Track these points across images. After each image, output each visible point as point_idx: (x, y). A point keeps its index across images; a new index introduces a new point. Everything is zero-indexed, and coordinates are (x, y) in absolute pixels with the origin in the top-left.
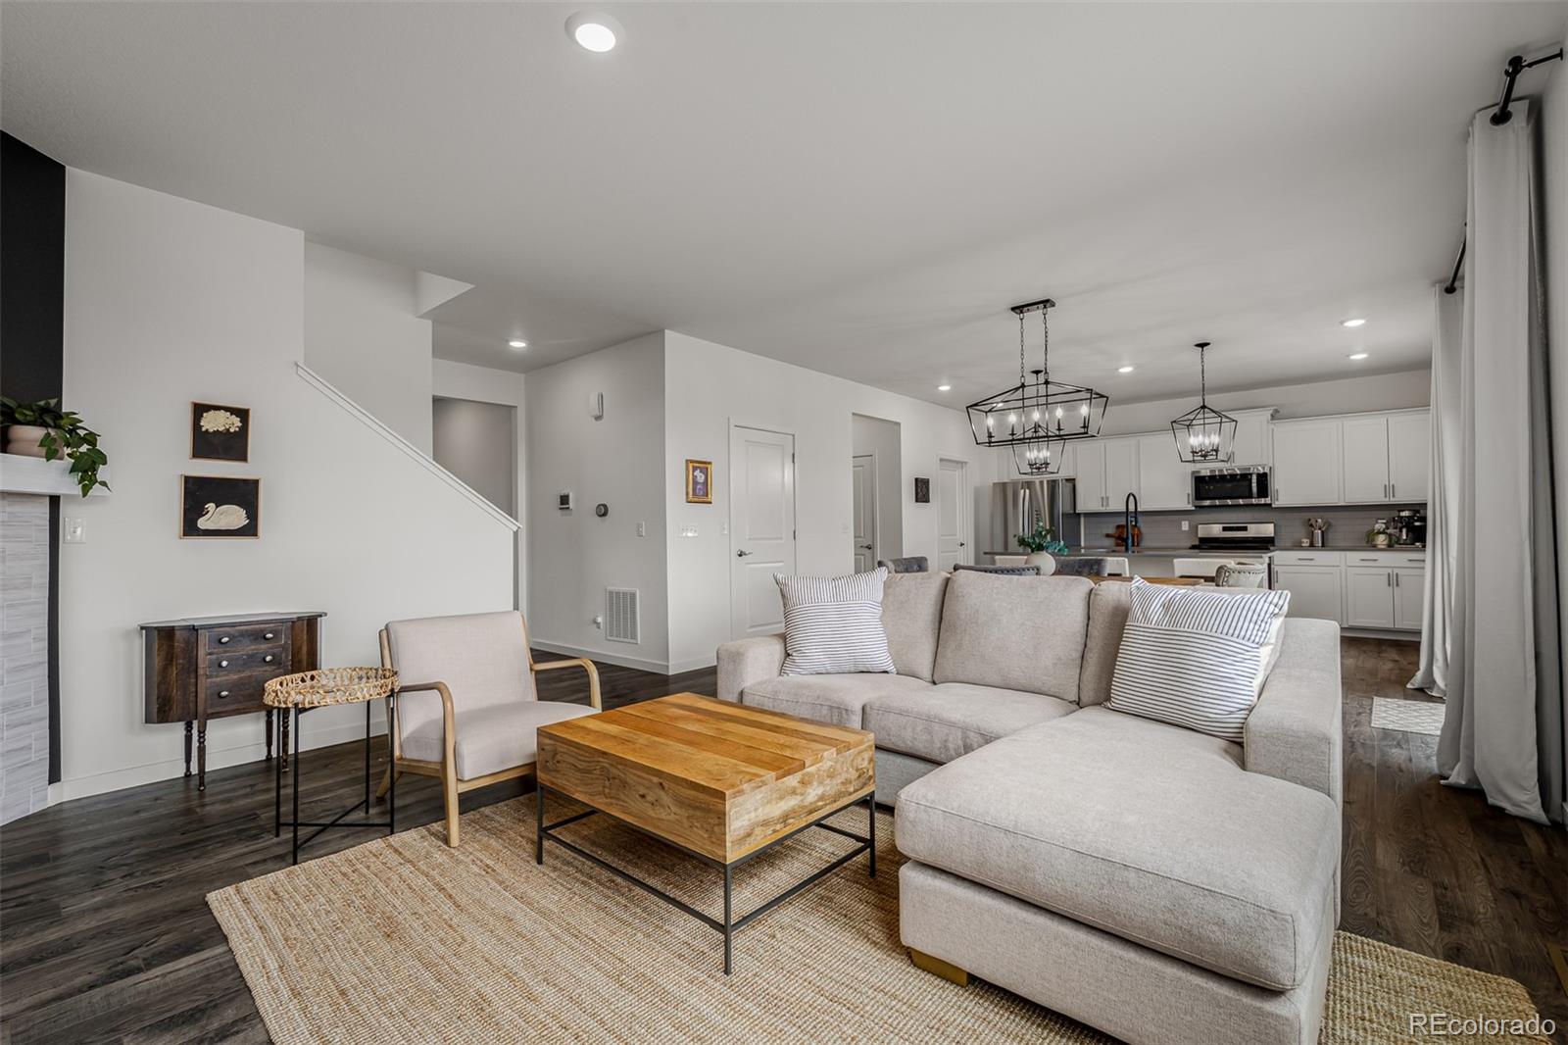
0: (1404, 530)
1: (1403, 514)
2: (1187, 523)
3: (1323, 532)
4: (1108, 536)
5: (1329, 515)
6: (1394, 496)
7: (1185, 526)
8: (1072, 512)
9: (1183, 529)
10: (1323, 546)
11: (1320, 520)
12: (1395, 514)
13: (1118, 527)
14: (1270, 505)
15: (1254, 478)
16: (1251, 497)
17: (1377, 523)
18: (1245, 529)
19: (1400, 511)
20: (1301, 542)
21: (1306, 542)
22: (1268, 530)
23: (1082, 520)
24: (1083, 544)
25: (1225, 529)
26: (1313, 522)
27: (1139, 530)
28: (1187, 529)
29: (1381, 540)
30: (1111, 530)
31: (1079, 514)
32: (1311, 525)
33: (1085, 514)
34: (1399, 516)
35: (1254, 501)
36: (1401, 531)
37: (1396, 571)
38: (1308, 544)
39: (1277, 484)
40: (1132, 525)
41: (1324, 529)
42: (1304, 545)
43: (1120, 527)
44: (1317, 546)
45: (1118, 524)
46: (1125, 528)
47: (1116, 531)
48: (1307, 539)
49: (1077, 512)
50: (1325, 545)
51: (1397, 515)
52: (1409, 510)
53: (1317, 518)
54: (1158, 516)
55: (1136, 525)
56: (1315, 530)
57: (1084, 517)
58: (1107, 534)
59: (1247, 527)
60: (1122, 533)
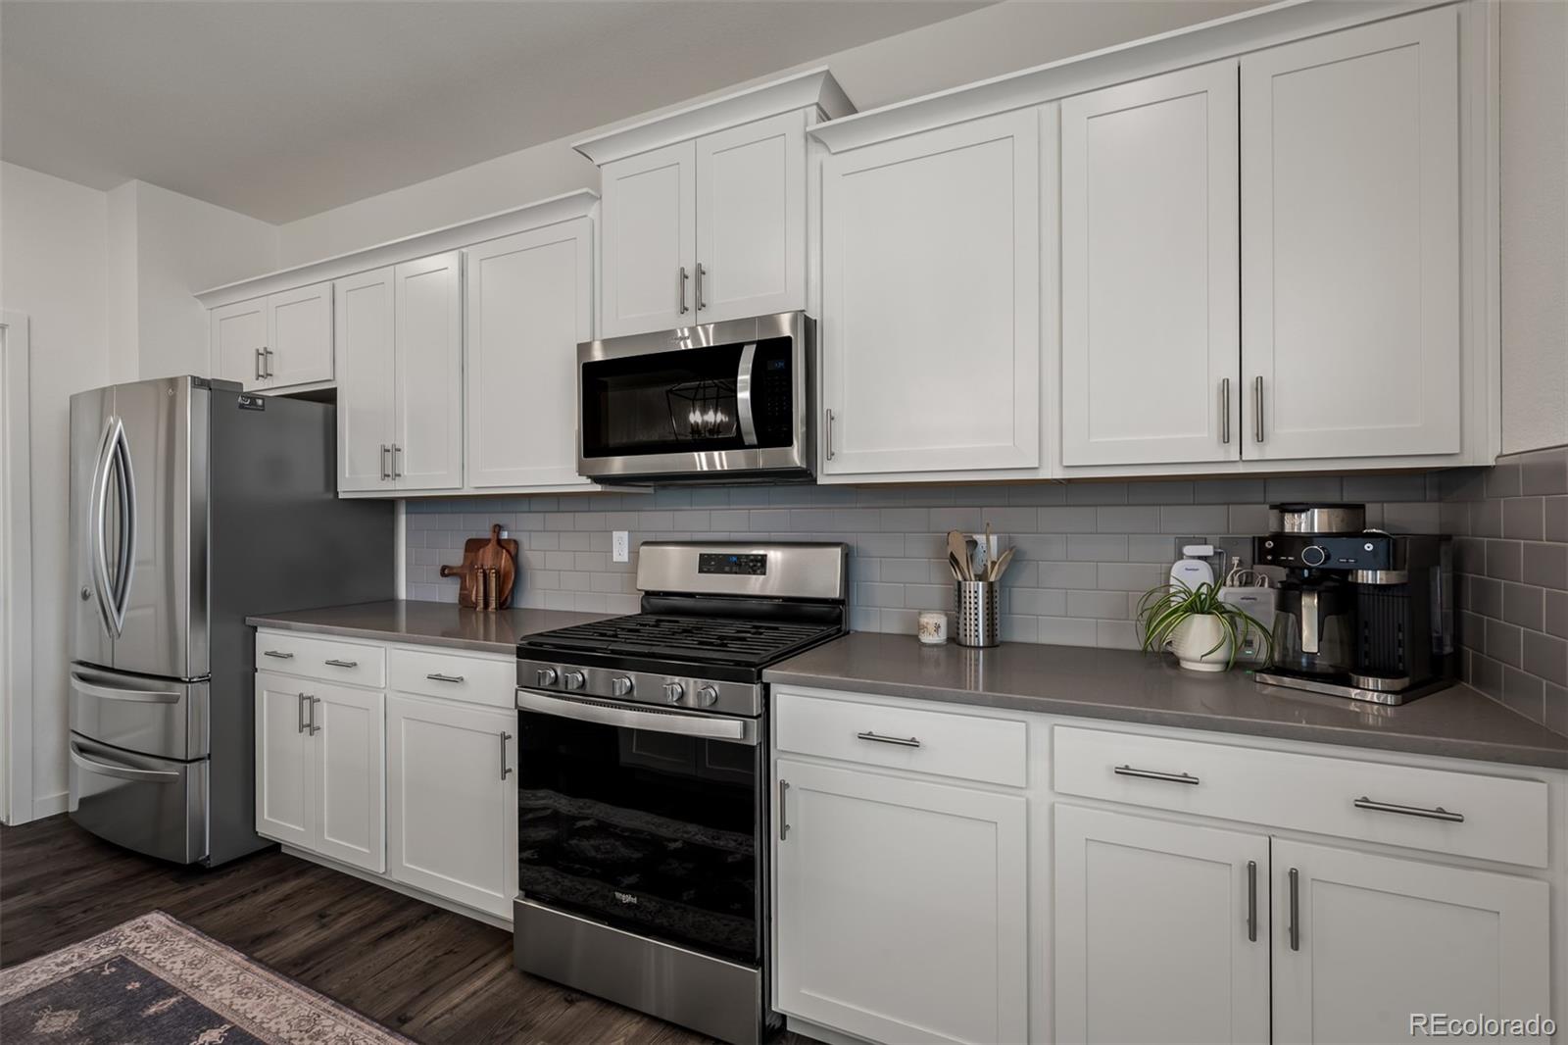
0: (1310, 604)
1: (1298, 524)
2: (625, 534)
3: (990, 590)
4: (446, 572)
5: (1018, 518)
6: (1260, 437)
7: (620, 547)
9: (616, 558)
10: (993, 642)
11: (980, 538)
12: (1258, 519)
13: (470, 545)
16: (737, 441)
17: (1180, 556)
18: (758, 565)
19: (1284, 508)
20: (921, 628)
21: (934, 629)
22: (820, 573)
23: (403, 517)
24: (402, 592)
25: (707, 564)
26: (959, 545)
27: (515, 558)
28: (624, 558)
29: (1201, 641)
31: (385, 507)
32: (954, 562)
33: (409, 499)
34: (1278, 535)
36: (1288, 603)
37: (1288, 855)
38: (939, 638)
40: (499, 542)
41: (992, 579)
42: (926, 639)
43: (474, 546)
44: (971, 647)
45: (474, 537)
46: (481, 551)
47: (465, 558)
48: (937, 627)
49: (340, 497)
50: (999, 638)
51: (1273, 527)
52: (1321, 506)
53: (978, 533)
54: (559, 514)
55: (508, 541)
56: (965, 580)
57: (407, 513)
58: (444, 567)
59: (765, 558)
60: (472, 566)
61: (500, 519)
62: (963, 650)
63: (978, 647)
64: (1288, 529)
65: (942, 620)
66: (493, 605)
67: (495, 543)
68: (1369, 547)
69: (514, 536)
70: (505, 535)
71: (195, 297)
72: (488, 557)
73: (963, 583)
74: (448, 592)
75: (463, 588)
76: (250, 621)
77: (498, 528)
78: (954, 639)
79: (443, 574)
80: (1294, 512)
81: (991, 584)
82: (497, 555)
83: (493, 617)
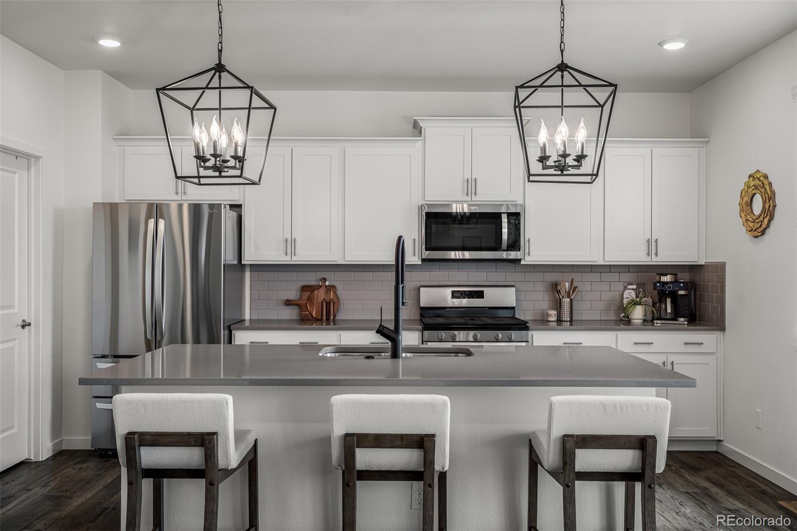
0: (669, 301)
1: (665, 279)
3: (571, 300)
4: (288, 303)
5: (577, 277)
8: (235, 262)
10: (571, 321)
11: (568, 285)
12: (652, 278)
13: (304, 288)
15: (505, 219)
16: (498, 248)
17: (626, 289)
18: (480, 295)
19: (661, 274)
20: (548, 315)
21: (553, 315)
22: (507, 297)
23: (248, 275)
24: (247, 317)
25: (455, 295)
26: (560, 286)
27: (335, 293)
29: (638, 313)
30: (293, 295)
32: (559, 292)
33: (251, 265)
34: (659, 282)
35: (504, 255)
36: (662, 301)
37: (671, 358)
38: (555, 318)
39: (530, 230)
40: (326, 286)
41: (572, 297)
42: (551, 319)
43: (307, 289)
44: (565, 321)
45: (304, 284)
46: (316, 292)
47: (302, 295)
49: (243, 263)
50: (574, 319)
51: (657, 279)
52: (670, 274)
54: (363, 273)
55: (330, 286)
56: (563, 297)
57: (251, 271)
58: (287, 300)
59: (482, 292)
60: (310, 299)
61: (323, 275)
62: (562, 322)
63: (567, 321)
64: (662, 280)
65: (556, 312)
66: (332, 318)
67: (325, 287)
68: (682, 285)
69: (333, 283)
70: (327, 283)
71: (113, 139)
72: (321, 295)
73: (562, 299)
74: (290, 313)
75: (304, 310)
77: (324, 280)
78: (559, 321)
79: (286, 304)
80: (663, 276)
82: (327, 293)
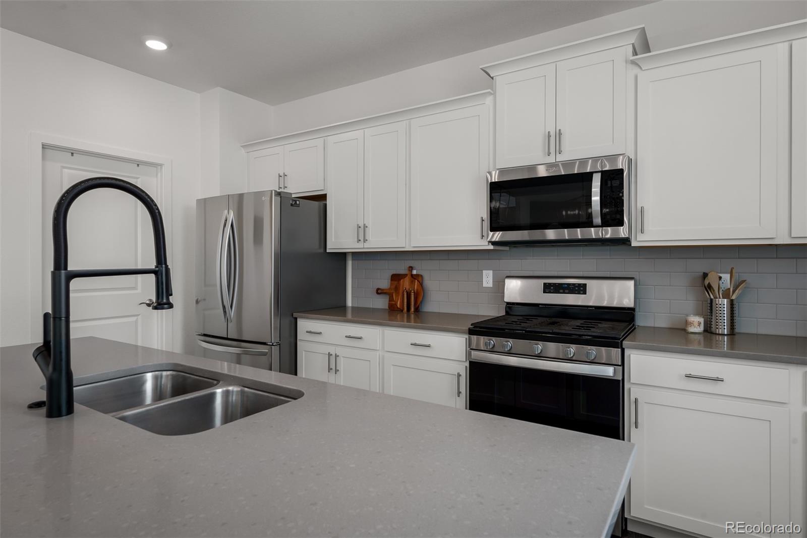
2: (491, 272)
3: (732, 304)
4: (379, 292)
7: (488, 279)
8: (322, 250)
9: (485, 285)
10: (732, 333)
11: (726, 277)
13: (393, 277)
14: (626, 241)
15: (596, 182)
16: (589, 223)
18: (581, 289)
20: (687, 323)
21: (696, 324)
22: (623, 294)
23: (349, 263)
25: (548, 288)
26: (712, 279)
27: (421, 285)
28: (490, 285)
30: (385, 284)
31: (341, 257)
32: (709, 288)
33: (353, 253)
35: (593, 233)
38: (700, 329)
40: (412, 275)
41: (734, 297)
42: (691, 329)
43: (396, 278)
44: (719, 334)
45: (395, 273)
46: (402, 280)
47: (391, 284)
48: (699, 324)
49: (327, 251)
50: (737, 330)
53: (721, 273)
54: (448, 261)
55: (417, 275)
56: (716, 298)
57: (353, 260)
58: (378, 289)
59: (585, 285)
60: (397, 289)
61: (411, 263)
62: (714, 336)
63: (724, 335)
65: (702, 320)
66: (412, 309)
67: (410, 276)
69: (419, 273)
70: (414, 272)
71: (242, 146)
72: (406, 284)
73: (714, 300)
74: (381, 303)
75: (391, 300)
76: (295, 315)
77: (411, 268)
78: (708, 331)
79: (378, 293)
81: (732, 301)
82: (412, 282)
83: (412, 316)
